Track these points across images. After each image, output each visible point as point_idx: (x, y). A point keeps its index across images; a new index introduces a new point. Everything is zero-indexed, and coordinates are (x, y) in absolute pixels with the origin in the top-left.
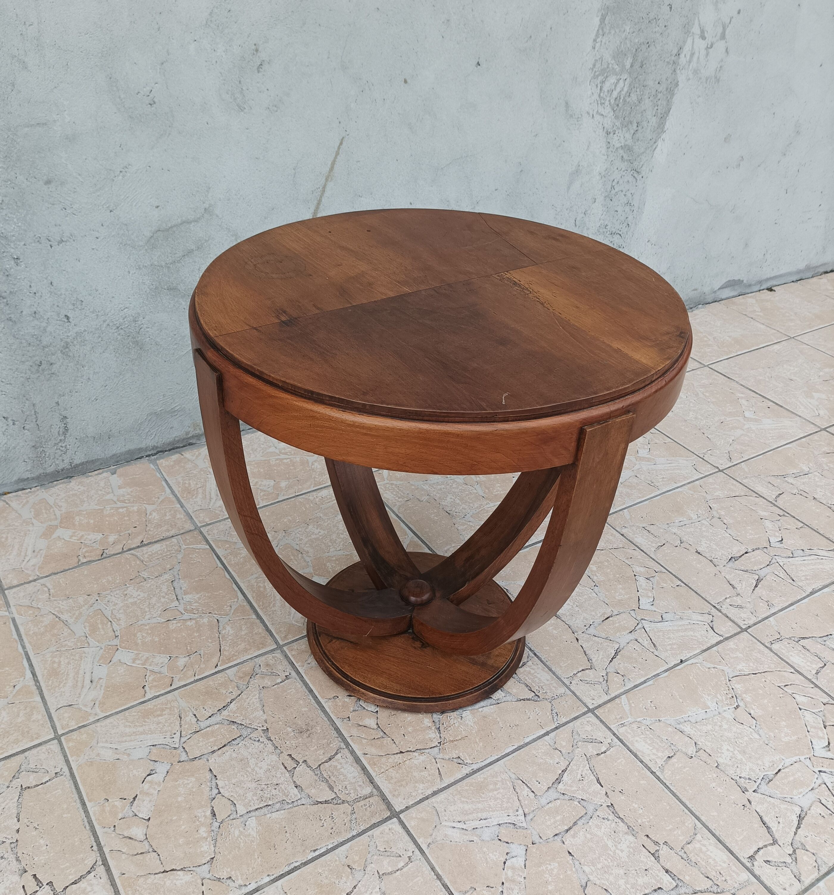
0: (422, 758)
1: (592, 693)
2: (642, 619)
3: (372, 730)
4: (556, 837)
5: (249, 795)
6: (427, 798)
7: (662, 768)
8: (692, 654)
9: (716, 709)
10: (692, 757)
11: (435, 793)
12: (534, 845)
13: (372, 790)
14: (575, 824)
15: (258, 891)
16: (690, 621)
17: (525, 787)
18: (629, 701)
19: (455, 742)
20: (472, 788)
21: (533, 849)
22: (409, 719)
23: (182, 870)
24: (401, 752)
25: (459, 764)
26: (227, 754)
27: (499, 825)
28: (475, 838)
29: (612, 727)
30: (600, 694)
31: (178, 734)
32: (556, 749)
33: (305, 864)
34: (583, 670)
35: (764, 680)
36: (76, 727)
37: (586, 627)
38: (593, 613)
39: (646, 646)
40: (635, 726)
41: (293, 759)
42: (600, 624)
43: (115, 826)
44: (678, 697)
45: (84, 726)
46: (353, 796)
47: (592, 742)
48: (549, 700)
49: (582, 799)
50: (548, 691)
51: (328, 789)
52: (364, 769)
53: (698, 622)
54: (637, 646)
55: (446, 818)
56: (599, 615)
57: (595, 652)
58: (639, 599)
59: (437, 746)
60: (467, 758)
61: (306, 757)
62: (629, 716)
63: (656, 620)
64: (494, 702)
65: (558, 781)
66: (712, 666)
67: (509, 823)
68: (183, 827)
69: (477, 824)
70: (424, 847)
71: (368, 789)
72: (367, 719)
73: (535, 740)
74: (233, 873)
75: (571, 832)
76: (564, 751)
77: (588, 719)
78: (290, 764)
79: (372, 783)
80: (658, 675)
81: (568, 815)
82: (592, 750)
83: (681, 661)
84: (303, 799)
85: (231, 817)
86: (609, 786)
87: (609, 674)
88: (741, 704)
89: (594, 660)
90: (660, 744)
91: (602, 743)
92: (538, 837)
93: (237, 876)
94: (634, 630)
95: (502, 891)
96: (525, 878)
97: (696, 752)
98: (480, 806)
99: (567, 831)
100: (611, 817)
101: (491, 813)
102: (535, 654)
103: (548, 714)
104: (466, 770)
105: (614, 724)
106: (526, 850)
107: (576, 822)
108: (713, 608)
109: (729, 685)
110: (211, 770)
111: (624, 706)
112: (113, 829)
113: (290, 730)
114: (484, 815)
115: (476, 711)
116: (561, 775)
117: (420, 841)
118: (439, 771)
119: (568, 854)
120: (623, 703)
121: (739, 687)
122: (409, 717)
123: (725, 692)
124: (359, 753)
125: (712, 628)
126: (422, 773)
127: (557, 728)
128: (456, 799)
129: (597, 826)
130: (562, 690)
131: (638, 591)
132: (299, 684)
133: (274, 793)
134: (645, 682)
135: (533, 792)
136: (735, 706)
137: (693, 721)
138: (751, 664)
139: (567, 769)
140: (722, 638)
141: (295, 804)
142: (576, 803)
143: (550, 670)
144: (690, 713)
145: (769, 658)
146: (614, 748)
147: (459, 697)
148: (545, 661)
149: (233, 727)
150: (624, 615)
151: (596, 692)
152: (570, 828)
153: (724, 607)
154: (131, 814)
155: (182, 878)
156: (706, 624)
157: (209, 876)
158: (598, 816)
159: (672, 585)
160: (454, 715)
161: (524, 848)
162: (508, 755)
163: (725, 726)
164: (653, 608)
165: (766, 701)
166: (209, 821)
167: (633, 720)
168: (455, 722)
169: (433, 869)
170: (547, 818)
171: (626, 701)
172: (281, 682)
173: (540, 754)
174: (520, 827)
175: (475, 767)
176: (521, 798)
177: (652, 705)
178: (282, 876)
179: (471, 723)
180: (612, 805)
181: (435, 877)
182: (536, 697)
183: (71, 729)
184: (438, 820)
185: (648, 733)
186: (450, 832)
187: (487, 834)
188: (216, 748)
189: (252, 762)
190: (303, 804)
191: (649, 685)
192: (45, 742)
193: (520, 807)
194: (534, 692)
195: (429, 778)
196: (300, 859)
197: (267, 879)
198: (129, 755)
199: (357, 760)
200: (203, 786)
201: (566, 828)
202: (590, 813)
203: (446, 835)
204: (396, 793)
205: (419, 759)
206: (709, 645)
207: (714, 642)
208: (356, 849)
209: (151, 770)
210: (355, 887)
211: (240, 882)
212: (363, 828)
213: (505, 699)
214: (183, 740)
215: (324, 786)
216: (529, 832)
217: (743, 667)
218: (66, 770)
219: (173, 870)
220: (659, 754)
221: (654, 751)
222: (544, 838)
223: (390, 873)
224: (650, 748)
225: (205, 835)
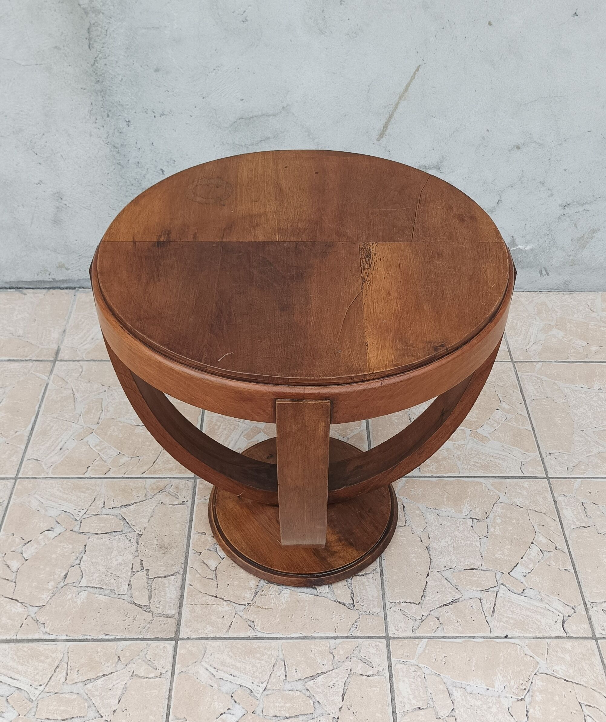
0: (227, 608)
1: (402, 625)
2: (503, 584)
3: (209, 570)
4: (274, 718)
5: (96, 575)
6: (207, 639)
7: (404, 714)
8: (522, 635)
9: (500, 691)
10: (440, 718)
11: (215, 639)
12: (253, 714)
13: (175, 613)
14: (297, 716)
15: (54, 641)
16: (547, 606)
17: (283, 669)
18: (426, 646)
19: (260, 609)
20: (244, 648)
21: (250, 716)
22: (241, 575)
23: (21, 603)
24: (216, 597)
25: (250, 626)
26: (104, 539)
27: (241, 686)
28: (215, 686)
29: (393, 659)
30: (407, 629)
31: (85, 511)
32: (332, 653)
33: (94, 640)
34: (410, 602)
35: (570, 690)
36: (31, 476)
37: (445, 569)
38: (462, 560)
39: (485, 609)
40: (413, 669)
41: (142, 564)
42: (460, 571)
43: (5, 554)
44: (474, 664)
45: (35, 478)
46: (160, 611)
47: (365, 663)
48: (360, 613)
49: (318, 702)
50: (366, 605)
51: (147, 597)
52: (182, 596)
53: (554, 610)
54: (476, 605)
55: (207, 660)
56: (466, 563)
57: (434, 592)
58: (516, 566)
59: (245, 605)
60: (259, 625)
61: (151, 567)
62: (416, 658)
63: (515, 591)
64: (316, 593)
65: (312, 678)
66: (532, 654)
67: (249, 689)
68: (42, 576)
69: (225, 676)
70: (177, 672)
71: (173, 611)
72: (212, 561)
73: (321, 638)
74: (48, 622)
76: (336, 658)
77: (378, 643)
78: (137, 566)
79: (180, 608)
80: (473, 638)
81: (297, 707)
82: (359, 668)
83: (506, 637)
84: (126, 596)
85: (74, 584)
86: (348, 704)
87: (429, 617)
88: (528, 699)
89: (427, 598)
90: (421, 693)
91: (373, 667)
92: (261, 710)
93: (48, 625)
94: (486, 591)
97: (447, 717)
98: (238, 665)
99: (287, 718)
101: (242, 674)
102: (381, 571)
103: (350, 623)
104: (251, 633)
105: (397, 658)
106: (245, 714)
107: (298, 715)
108: (582, 605)
109: (532, 676)
110: (86, 546)
111: (418, 648)
112: (3, 555)
113: (156, 542)
114: (235, 673)
115: (295, 593)
116: (318, 675)
117: (177, 666)
118: (231, 624)
120: (419, 646)
121: (539, 683)
122: (242, 573)
123: (522, 682)
124: (187, 582)
125: (564, 622)
126: (218, 620)
127: (347, 638)
128: (226, 650)
130: (379, 610)
131: (522, 558)
132: (187, 512)
133: (112, 582)
134: (456, 638)
135: (286, 676)
136: (520, 698)
137: (469, 690)
138: (571, 671)
139: (327, 672)
140: (565, 635)
141: (119, 596)
142: (311, 702)
143: (383, 589)
144: (471, 683)
145: (595, 675)
146: (379, 676)
147: (284, 576)
148: (384, 580)
149: (122, 522)
150: (488, 573)
151: (405, 625)
152: (290, 717)
153: (595, 608)
154: (20, 551)
155: (18, 608)
156: (561, 615)
157: (33, 616)
159: (561, 567)
160: (276, 587)
161: (244, 711)
162: (291, 638)
163: (494, 710)
164: (523, 579)
165: (554, 709)
166: (60, 580)
167: (416, 663)
168: (273, 594)
169: (170, 690)
170: (279, 700)
171: (425, 645)
172: (176, 505)
173: (316, 651)
174: (254, 696)
175: (259, 635)
176: (272, 675)
177: (444, 660)
178: (75, 640)
179: (283, 601)
180: (338, 718)
181: (167, 697)
182: (352, 605)
183: (27, 476)
184: (201, 659)
185: (419, 679)
186: (202, 671)
187: (226, 687)
188: (100, 532)
189: (115, 553)
190: (124, 600)
191: (456, 642)
192: (8, 479)
193: (266, 682)
194: (353, 600)
195: (220, 625)
196: (93, 635)
197: (64, 637)
198: (46, 511)
199: (182, 587)
200: (73, 554)
201: (287, 715)
202: (315, 715)
203: (197, 672)
204: (189, 624)
205: (224, 608)
206: (546, 635)
207: (554, 635)
208: (133, 648)
209: (52, 528)
210: (111, 673)
211: (48, 630)
212: (148, 636)
213: (326, 595)
214: (85, 516)
215: (147, 593)
216: (258, 703)
217: (561, 669)
218: (6, 503)
219: (17, 600)
220: (414, 702)
221: (411, 697)
222: (264, 714)
223: (141, 677)
224: (410, 692)
225: (50, 588)
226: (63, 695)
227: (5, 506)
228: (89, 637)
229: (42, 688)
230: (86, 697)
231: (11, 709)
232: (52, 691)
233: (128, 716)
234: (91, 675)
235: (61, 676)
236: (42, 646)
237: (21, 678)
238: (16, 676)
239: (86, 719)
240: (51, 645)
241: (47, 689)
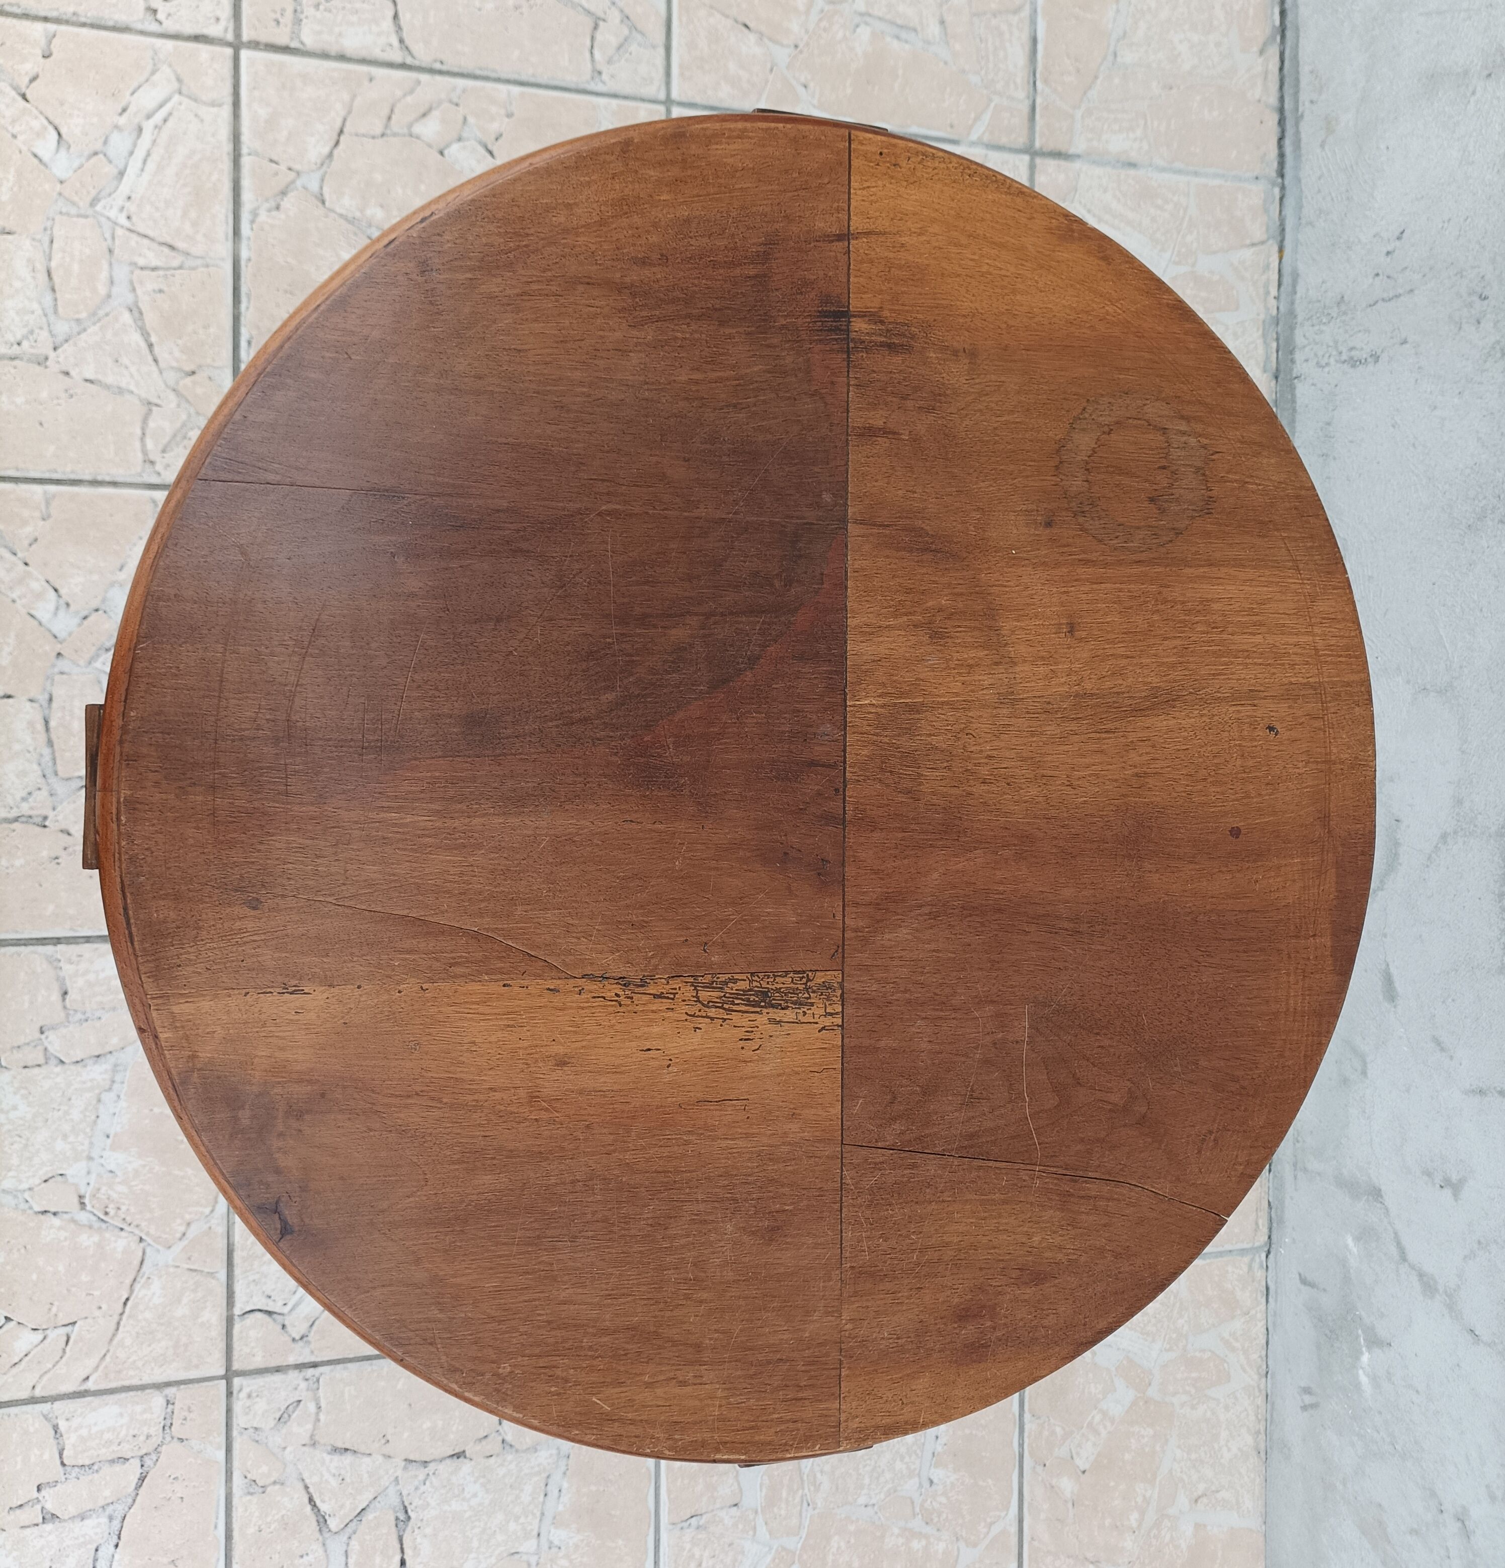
4: (47, 696)
7: (54, 963)
9: (102, 1161)
10: (42, 1033)
12: (55, 654)
14: (50, 743)
21: (50, 648)
23: (330, 155)
33: (236, 319)
35: (104, 1307)
43: (457, 105)
68: (400, 191)
74: (283, 216)
75: (40, 726)
88: (83, 1217)
92: (66, 670)
95: (15, 554)
96: (14, 601)
97: (46, 1049)
99: (47, 722)
100: (25, 809)
106: (56, 637)
107: (52, 746)
109: (137, 1231)
112: (455, 100)
119: (9, 693)
121: (120, 1244)
123: (124, 1208)
129: (22, 774)
136: (87, 1201)
137: (106, 1097)
138: (148, 1315)
140: (237, 1311)
144: (123, 1104)
145: (140, 1364)
152: (47, 729)
153: (303, 1385)
155: (317, 149)
157: (299, 183)
158: (39, 789)
161: (62, 635)
163: (60, 1145)
169: (114, 484)
180: (45, 826)
197: (244, 254)
201: (53, 724)
202: (52, 780)
210: (156, 361)
211: (263, 217)
216: (82, 663)
217: (154, 1294)
218: (600, 88)
219: (337, 143)
220: (80, 982)
221: (91, 977)
222: (57, 678)
223: (145, 420)
224: (102, 976)
225: (369, 212)
226: (105, 266)
227: (592, 87)
228: (243, 306)
229: (122, 220)
230: (101, 313)
231: (76, 164)
232: (117, 242)
233: (55, 402)
234: (151, 319)
235: (151, 256)
236: (222, 209)
237: (146, 176)
238: (151, 166)
239: (52, 318)
240: (224, 228)
241: (119, 232)
